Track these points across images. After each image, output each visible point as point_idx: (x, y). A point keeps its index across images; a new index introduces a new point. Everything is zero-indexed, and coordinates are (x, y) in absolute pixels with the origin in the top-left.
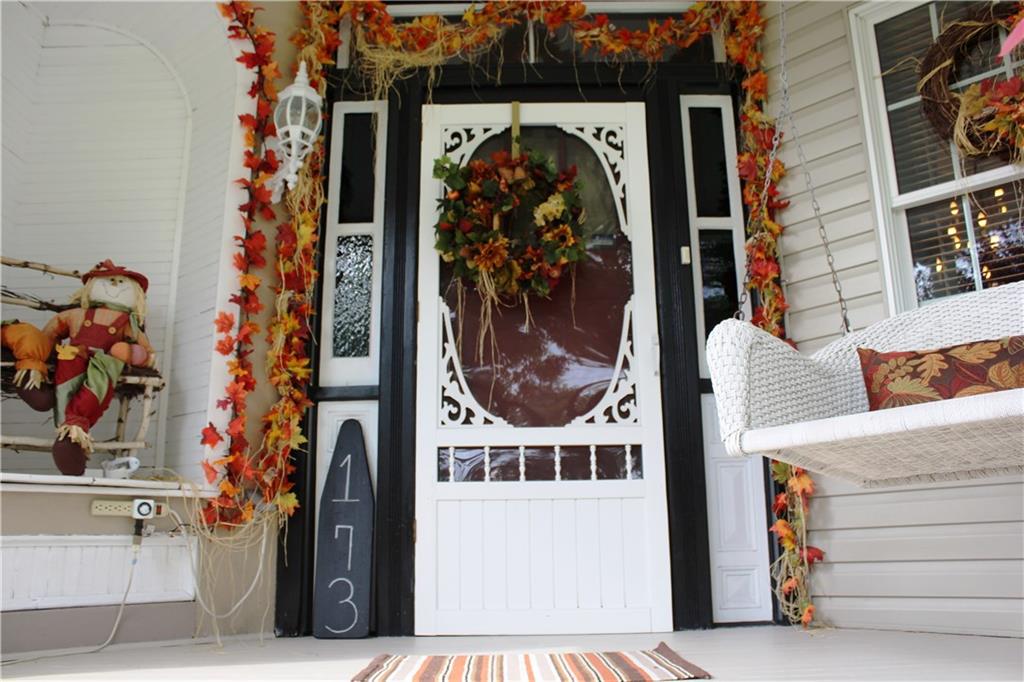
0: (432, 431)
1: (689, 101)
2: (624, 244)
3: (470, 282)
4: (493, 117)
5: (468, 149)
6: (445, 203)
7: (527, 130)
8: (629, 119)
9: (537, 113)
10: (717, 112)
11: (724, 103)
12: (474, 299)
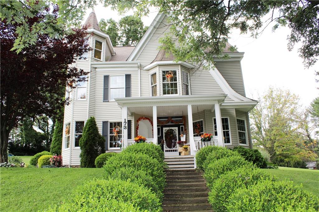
0: (165, 149)
1: (181, 126)
2: (176, 137)
3: (167, 140)
4: (168, 128)
5: (166, 131)
6: (165, 135)
7: (170, 129)
8: (177, 128)
9: (171, 128)
10: (183, 127)
11: (183, 126)
12: (167, 141)
